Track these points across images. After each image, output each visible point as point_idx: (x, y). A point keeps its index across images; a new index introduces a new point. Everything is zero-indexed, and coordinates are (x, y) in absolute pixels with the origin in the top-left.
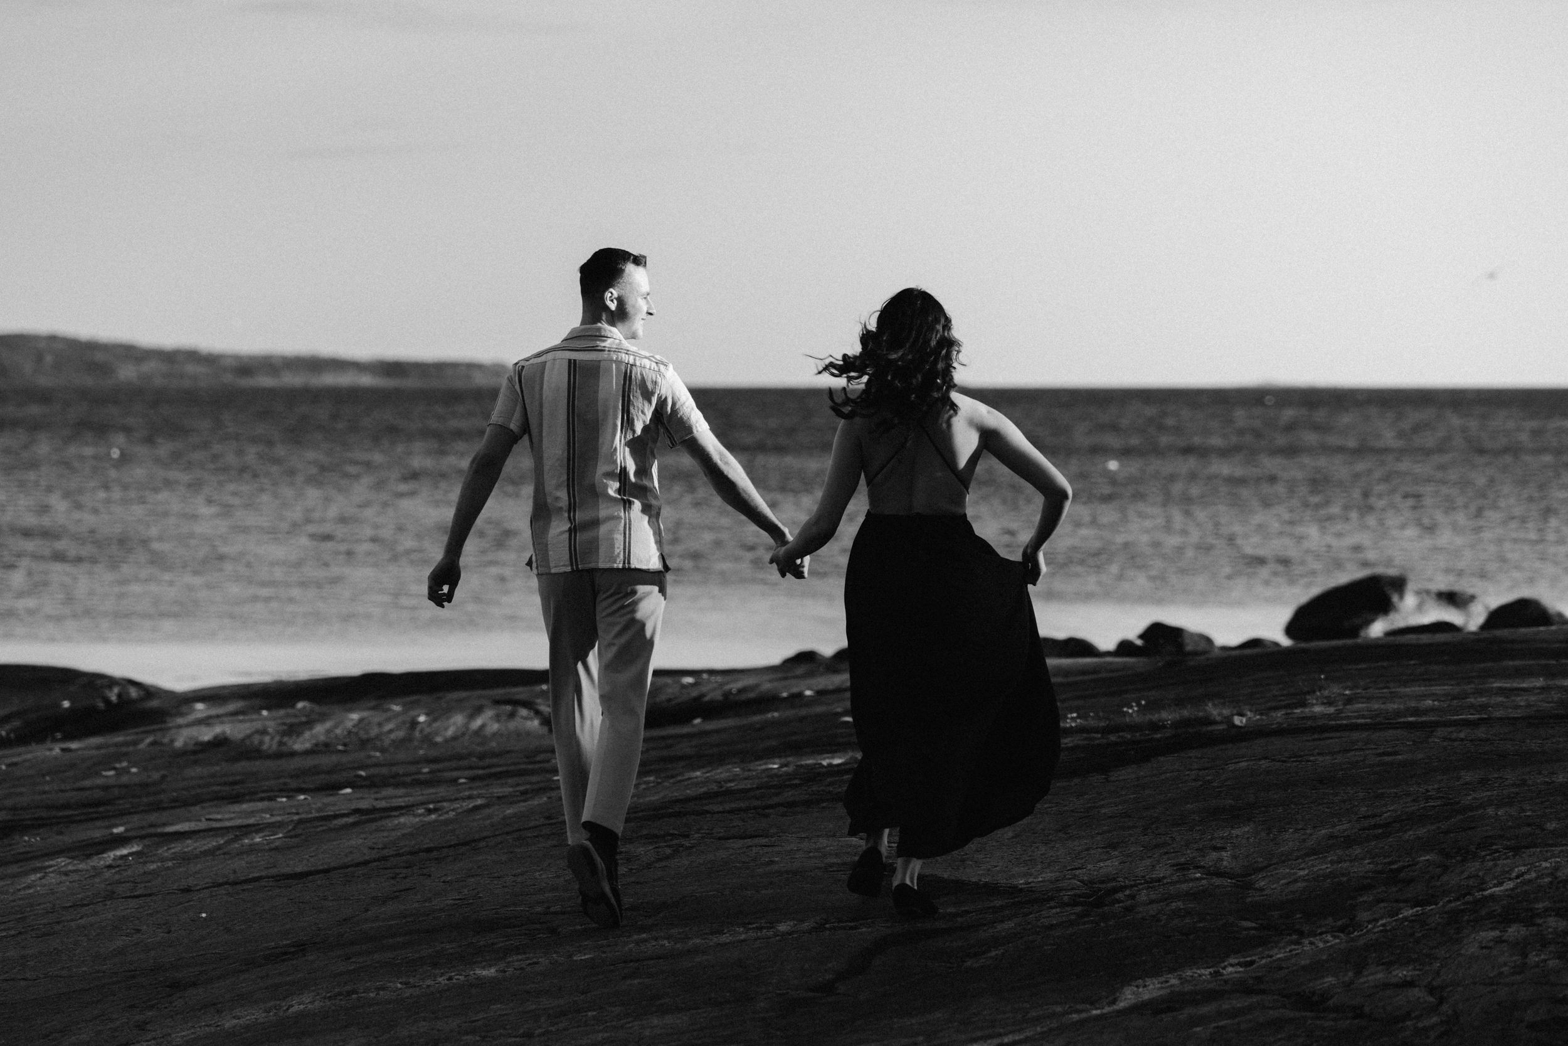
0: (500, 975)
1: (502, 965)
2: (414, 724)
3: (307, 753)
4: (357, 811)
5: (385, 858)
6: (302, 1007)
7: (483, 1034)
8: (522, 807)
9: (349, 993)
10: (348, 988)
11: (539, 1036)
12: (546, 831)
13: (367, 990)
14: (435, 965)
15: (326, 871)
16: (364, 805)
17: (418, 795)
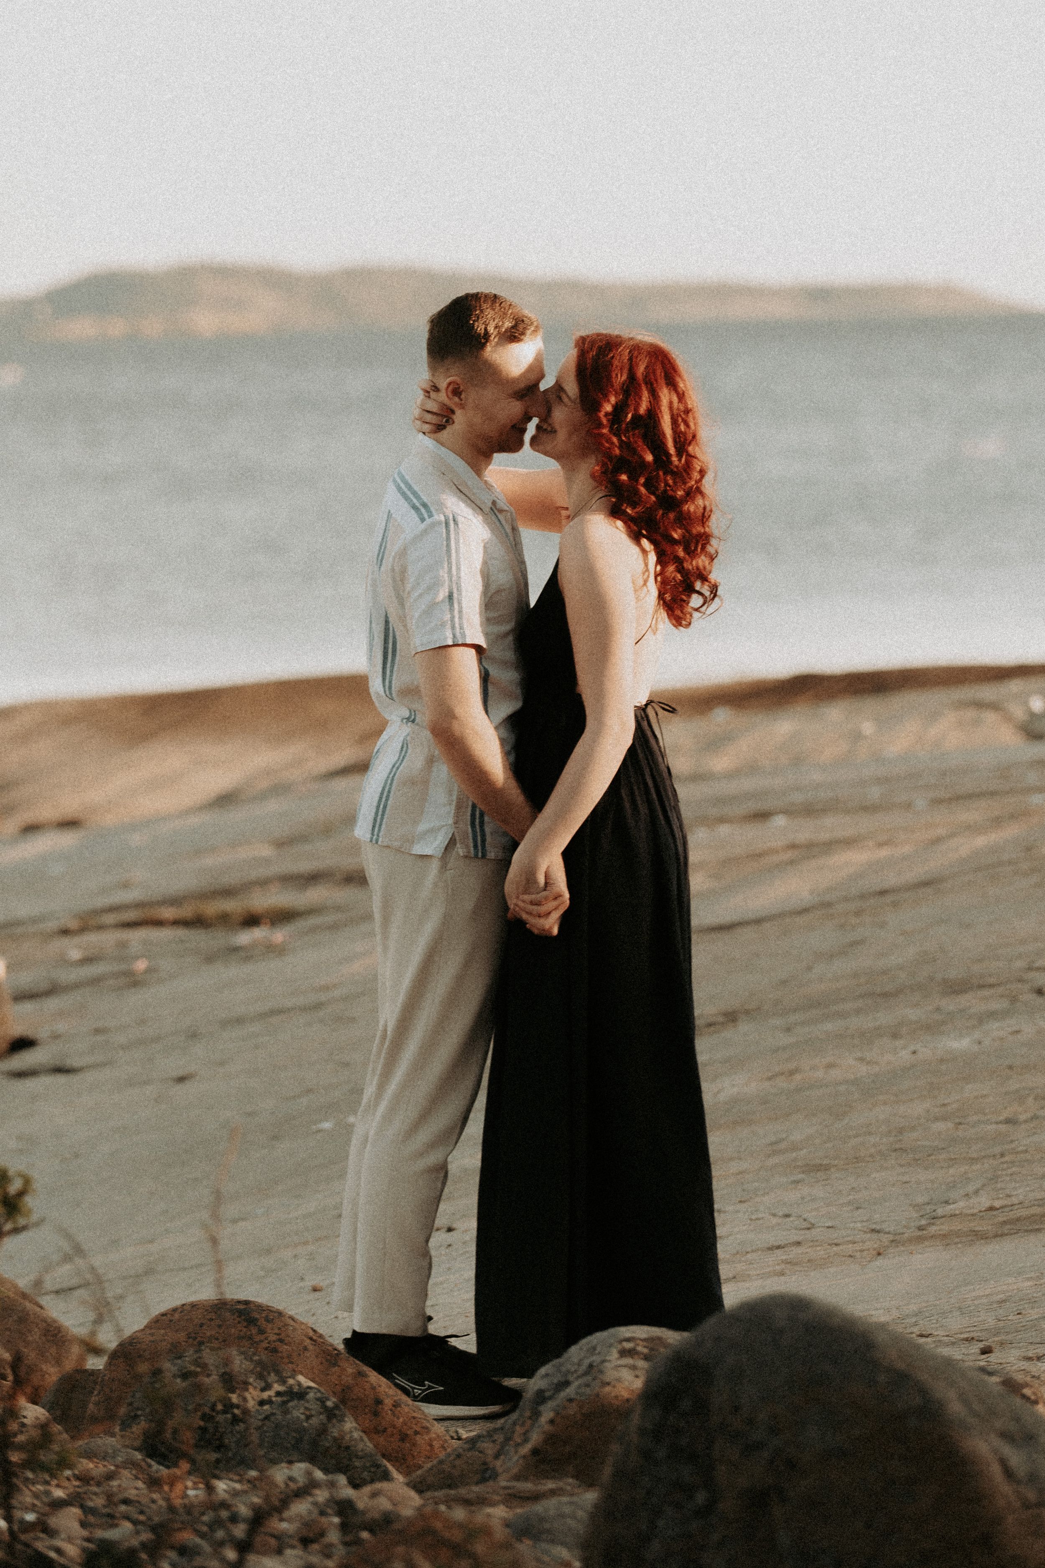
0: (976, 1048)
1: (977, 1035)
2: (857, 737)
3: (732, 775)
4: (793, 846)
5: (829, 905)
6: (735, 1089)
7: (957, 1120)
8: (993, 837)
9: (791, 1073)
10: (792, 1066)
11: (1026, 1121)
12: (1025, 866)
13: (813, 1068)
14: (895, 1036)
15: (758, 921)
16: (802, 837)
17: (865, 823)
